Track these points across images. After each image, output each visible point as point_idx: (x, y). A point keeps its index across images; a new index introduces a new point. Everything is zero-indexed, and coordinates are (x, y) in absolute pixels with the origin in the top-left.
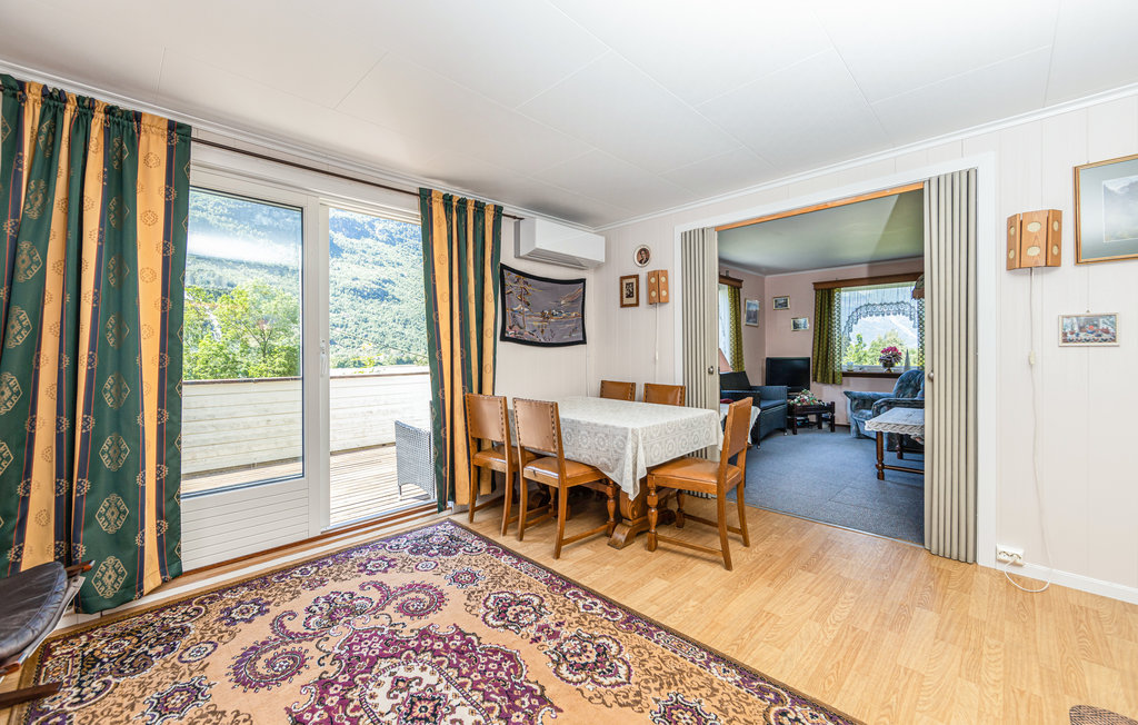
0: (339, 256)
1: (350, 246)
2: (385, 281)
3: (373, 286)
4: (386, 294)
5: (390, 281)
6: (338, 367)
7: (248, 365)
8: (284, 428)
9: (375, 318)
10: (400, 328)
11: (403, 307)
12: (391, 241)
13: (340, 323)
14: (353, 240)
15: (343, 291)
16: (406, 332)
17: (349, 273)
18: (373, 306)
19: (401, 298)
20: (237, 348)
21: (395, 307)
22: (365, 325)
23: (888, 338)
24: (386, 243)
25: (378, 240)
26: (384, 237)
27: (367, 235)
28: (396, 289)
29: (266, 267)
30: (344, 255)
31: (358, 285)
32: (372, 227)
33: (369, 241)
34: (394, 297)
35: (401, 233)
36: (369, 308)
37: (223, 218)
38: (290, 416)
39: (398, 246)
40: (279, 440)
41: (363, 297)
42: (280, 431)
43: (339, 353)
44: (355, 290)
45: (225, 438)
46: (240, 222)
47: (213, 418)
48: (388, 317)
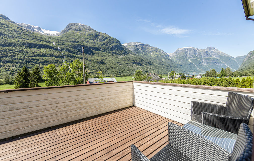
0: (94, 55)
1: (96, 53)
2: (103, 60)
3: (101, 61)
4: (103, 62)
5: (104, 60)
6: (94, 78)
7: (76, 78)
8: (64, 109)
9: (101, 68)
10: (106, 70)
11: (107, 65)
12: (104, 51)
13: (95, 69)
14: (97, 51)
15: (95, 62)
16: (108, 70)
17: (96, 58)
18: (101, 65)
19: (107, 63)
20: (74, 74)
21: (105, 65)
22: (99, 69)
23: (227, 70)
24: (103, 52)
25: (101, 51)
26: (103, 50)
27: (99, 50)
28: (106, 61)
29: (80, 58)
30: (95, 55)
31: (98, 61)
32: (101, 48)
33: (100, 51)
34: (105, 63)
35: (106, 49)
36: (100, 65)
37: (72, 48)
38: (67, 103)
39: (106, 52)
40: (62, 115)
41: (99, 63)
42: (63, 111)
43: (94, 75)
44: (97, 62)
45: (34, 116)
46: (75, 49)
47: (28, 107)
48: (104, 67)
